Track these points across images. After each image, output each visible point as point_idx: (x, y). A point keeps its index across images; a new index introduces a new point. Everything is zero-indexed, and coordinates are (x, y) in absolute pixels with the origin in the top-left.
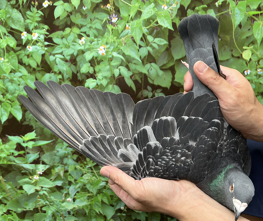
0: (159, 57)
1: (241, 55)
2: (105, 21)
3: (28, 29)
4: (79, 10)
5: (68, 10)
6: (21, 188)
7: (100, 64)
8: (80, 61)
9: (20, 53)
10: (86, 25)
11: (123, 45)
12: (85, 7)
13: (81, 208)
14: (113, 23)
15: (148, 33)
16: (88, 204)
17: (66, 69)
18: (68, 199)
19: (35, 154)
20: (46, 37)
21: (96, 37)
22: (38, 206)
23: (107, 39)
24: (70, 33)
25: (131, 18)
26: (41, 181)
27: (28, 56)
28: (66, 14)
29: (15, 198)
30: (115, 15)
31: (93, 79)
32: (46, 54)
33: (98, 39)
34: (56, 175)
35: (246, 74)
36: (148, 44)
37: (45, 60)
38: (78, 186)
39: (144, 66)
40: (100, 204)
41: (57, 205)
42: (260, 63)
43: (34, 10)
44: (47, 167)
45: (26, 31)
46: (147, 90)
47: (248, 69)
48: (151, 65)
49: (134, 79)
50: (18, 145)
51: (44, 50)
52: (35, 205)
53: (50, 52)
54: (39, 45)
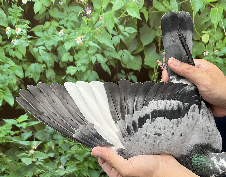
0: (130, 44)
1: (201, 38)
2: (80, 14)
3: (11, 24)
4: (56, 5)
5: (46, 6)
6: (20, 161)
7: (79, 53)
8: (60, 51)
9: (6, 47)
10: (63, 19)
11: (98, 34)
12: (61, 2)
13: (72, 173)
14: (87, 16)
15: (119, 23)
16: (77, 170)
17: (49, 58)
18: (60, 167)
19: (29, 132)
20: (28, 31)
21: (73, 28)
22: (35, 174)
23: (83, 30)
24: (49, 27)
25: (104, 10)
26: (36, 154)
27: (14, 49)
28: (45, 9)
29: (16, 169)
30: (89, 8)
31: (73, 66)
32: (30, 46)
33: (75, 30)
34: (49, 149)
35: (205, 55)
36: (119, 33)
37: (30, 52)
38: (67, 156)
39: (117, 53)
40: (87, 169)
41: (52, 172)
42: (216, 44)
43: (15, 6)
44: (40, 142)
45: (9, 27)
46: (121, 73)
47: (206, 50)
48: (123, 51)
49: (109, 65)
50: (13, 126)
51: (28, 43)
52: (33, 174)
53: (33, 44)
54: (23, 39)
